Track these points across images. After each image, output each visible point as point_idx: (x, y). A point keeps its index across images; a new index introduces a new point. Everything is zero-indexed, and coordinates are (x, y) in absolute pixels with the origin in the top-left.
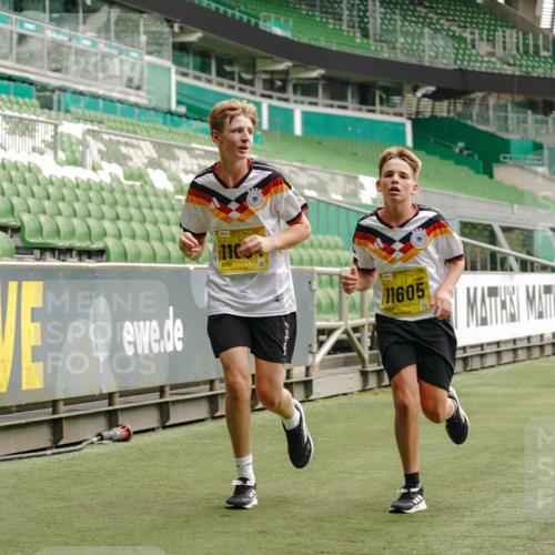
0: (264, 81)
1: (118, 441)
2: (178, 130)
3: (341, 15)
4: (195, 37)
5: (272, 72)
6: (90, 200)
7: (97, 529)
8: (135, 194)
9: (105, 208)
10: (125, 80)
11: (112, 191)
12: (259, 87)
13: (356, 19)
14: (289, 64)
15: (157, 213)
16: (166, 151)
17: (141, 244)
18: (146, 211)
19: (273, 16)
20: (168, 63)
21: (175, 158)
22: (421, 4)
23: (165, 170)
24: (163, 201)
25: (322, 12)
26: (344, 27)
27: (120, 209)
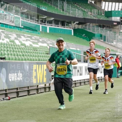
0: (41, 20)
1: (7, 100)
2: (22, 31)
3: (58, 6)
4: (25, 11)
5: (42, 19)
6: (2, 47)
7: (2, 119)
8: (12, 45)
9: (5, 48)
10: (10, 20)
11: (7, 45)
12: (39, 22)
13: (61, 7)
14: (46, 17)
15: (17, 50)
16: (19, 36)
17: (13, 56)
18: (14, 49)
19: (43, 6)
20: (19, 17)
21: (21, 38)
22: (76, 4)
23: (18, 40)
24: (18, 47)
25: (54, 5)
26: (59, 9)
27: (8, 49)
